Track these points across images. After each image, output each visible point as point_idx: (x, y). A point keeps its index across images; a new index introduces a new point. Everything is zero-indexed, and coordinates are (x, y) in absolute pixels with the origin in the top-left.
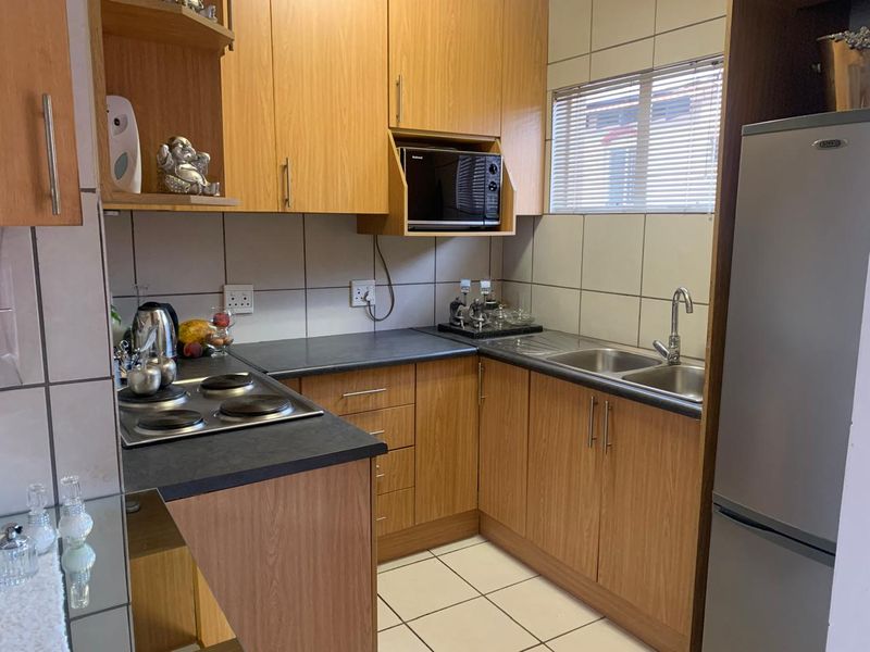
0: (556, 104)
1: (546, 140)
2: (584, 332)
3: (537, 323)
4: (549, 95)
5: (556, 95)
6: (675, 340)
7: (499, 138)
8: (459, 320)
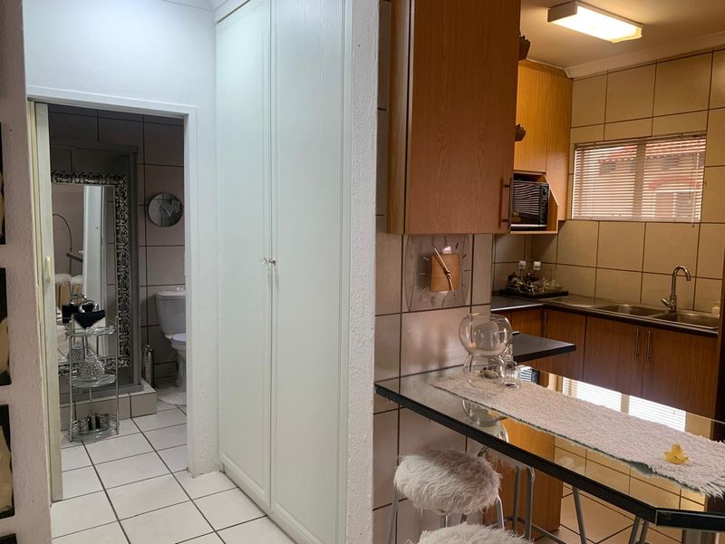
0: (576, 152)
1: (569, 174)
2: (599, 295)
3: (564, 289)
4: (572, 147)
5: (576, 147)
6: (673, 297)
7: (545, 173)
8: (530, 288)
